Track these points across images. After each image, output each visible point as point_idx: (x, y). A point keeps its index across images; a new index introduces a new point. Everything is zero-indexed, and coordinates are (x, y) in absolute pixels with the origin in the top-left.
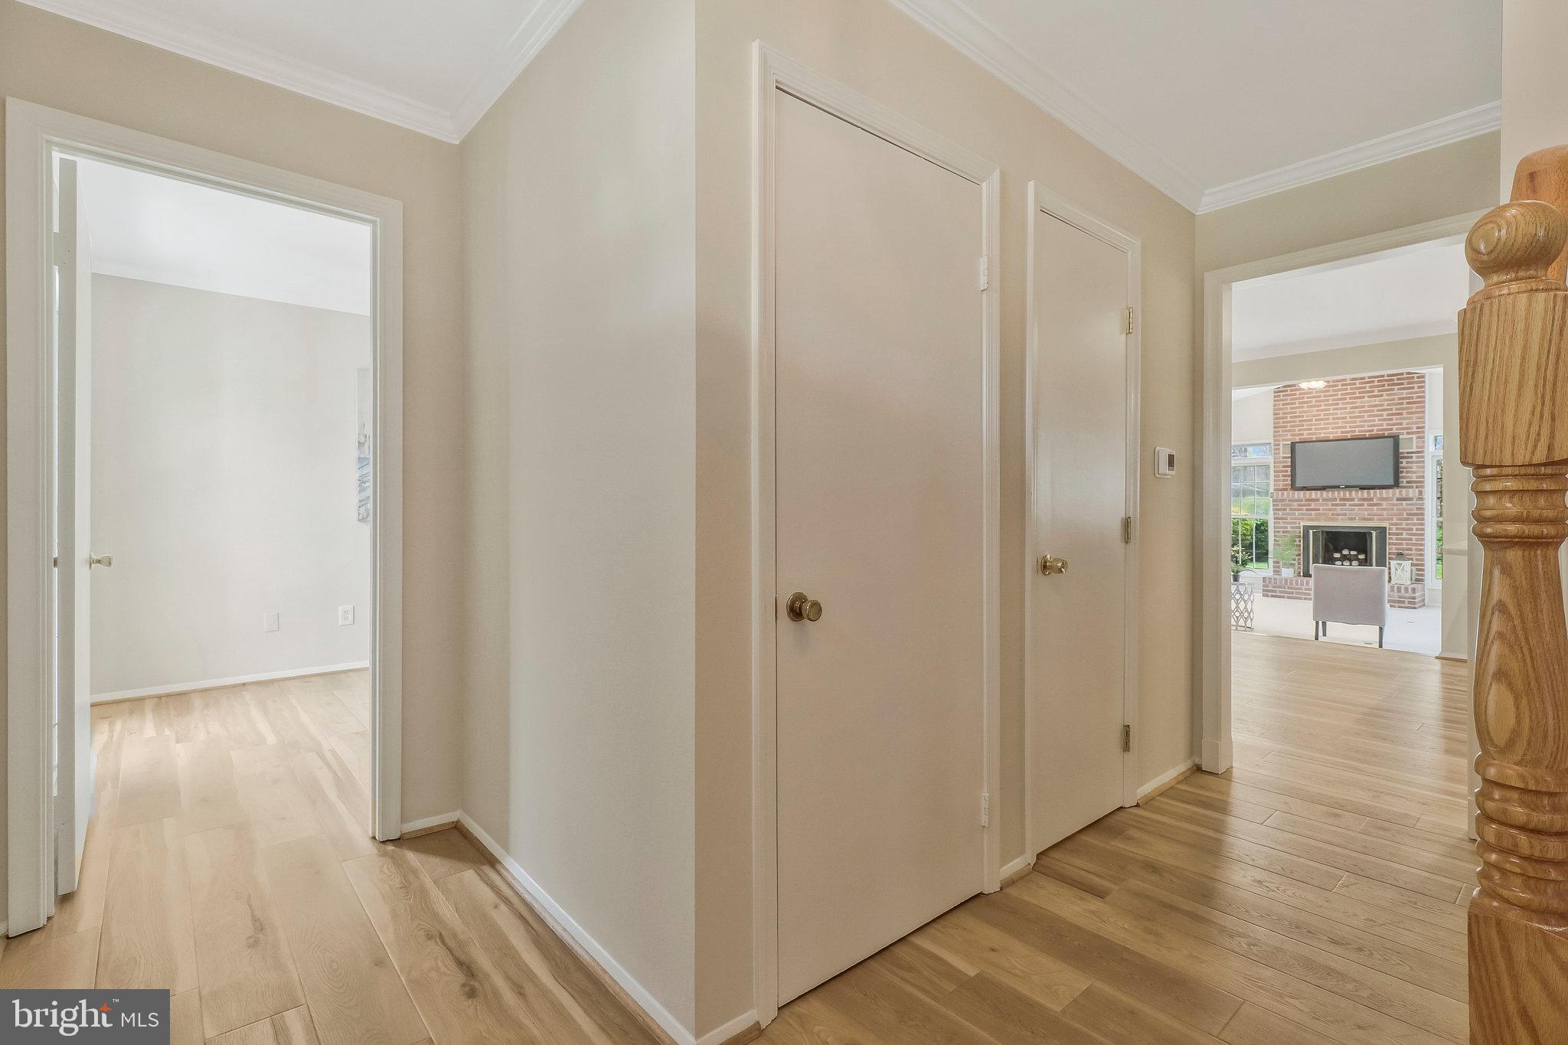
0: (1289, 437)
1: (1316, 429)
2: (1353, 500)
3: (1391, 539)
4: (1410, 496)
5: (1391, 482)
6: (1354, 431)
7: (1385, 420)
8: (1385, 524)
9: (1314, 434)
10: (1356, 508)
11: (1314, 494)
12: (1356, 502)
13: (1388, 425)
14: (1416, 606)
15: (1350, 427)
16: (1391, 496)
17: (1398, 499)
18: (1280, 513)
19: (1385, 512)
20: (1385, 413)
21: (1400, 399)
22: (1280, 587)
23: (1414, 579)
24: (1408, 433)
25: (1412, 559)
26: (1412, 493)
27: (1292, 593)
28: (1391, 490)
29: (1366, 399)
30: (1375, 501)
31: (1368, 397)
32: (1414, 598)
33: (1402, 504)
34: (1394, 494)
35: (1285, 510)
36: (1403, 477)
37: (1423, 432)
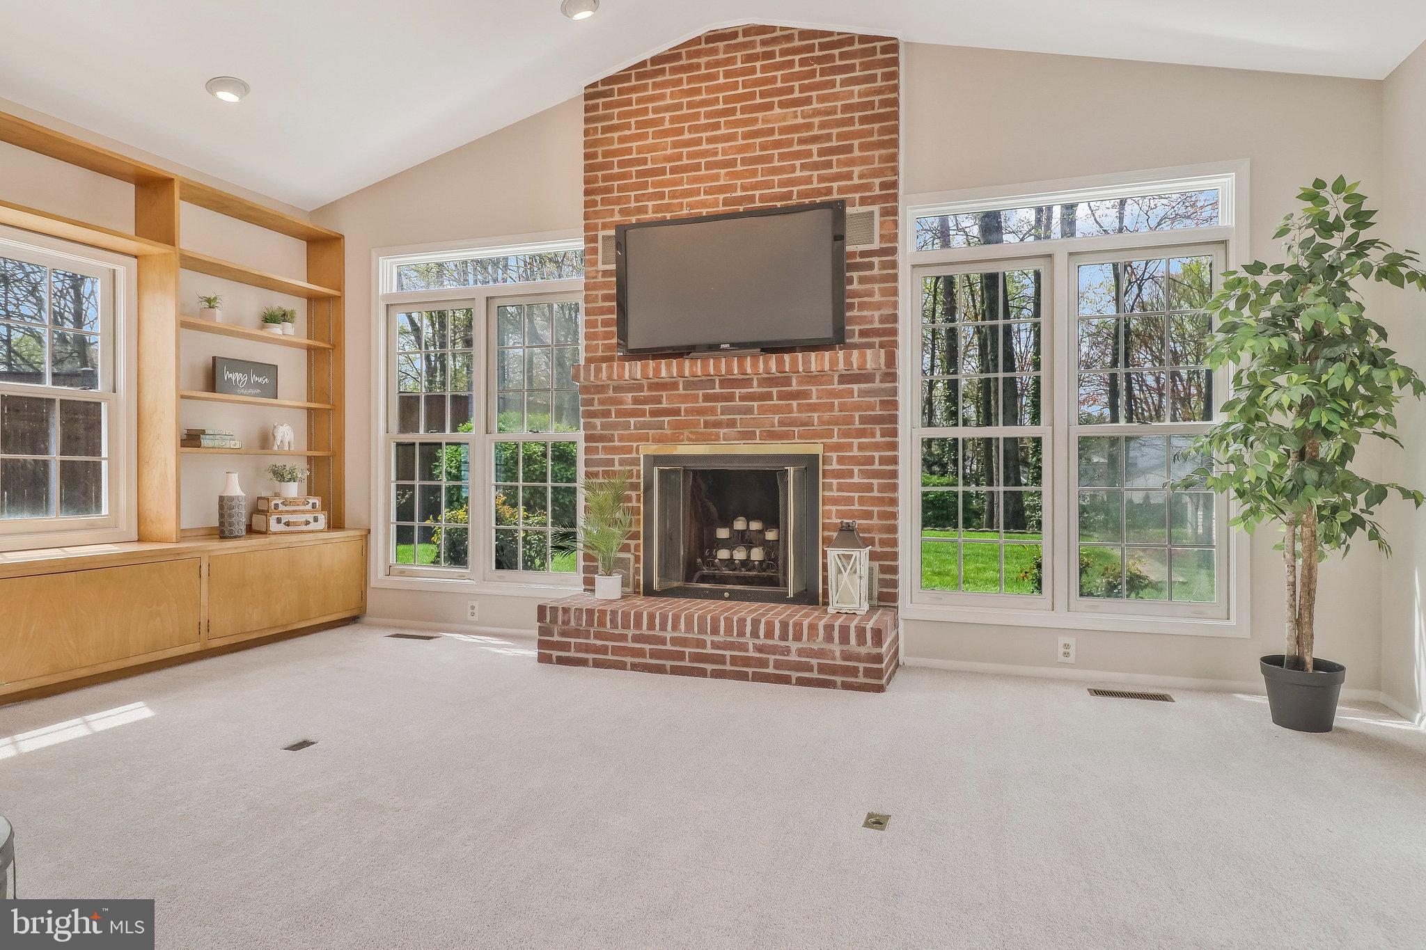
0: (617, 218)
1: (673, 195)
2: (747, 382)
3: (829, 489)
4: (870, 365)
5: (827, 333)
6: (751, 199)
7: (816, 166)
8: (816, 449)
9: (668, 208)
10: (755, 404)
11: (666, 369)
12: (755, 389)
13: (822, 179)
14: (884, 681)
15: (744, 188)
16: (827, 368)
17: (844, 379)
18: (598, 422)
19: (816, 415)
20: (814, 148)
21: (846, 108)
22: (577, 633)
23: (875, 594)
24: (863, 202)
25: (870, 542)
26: (873, 359)
27: (604, 650)
28: (827, 354)
29: (777, 110)
30: (795, 386)
31: (782, 105)
32: (878, 658)
33: (851, 392)
34: (834, 363)
35: (606, 414)
36: (853, 320)
37: (895, 197)
